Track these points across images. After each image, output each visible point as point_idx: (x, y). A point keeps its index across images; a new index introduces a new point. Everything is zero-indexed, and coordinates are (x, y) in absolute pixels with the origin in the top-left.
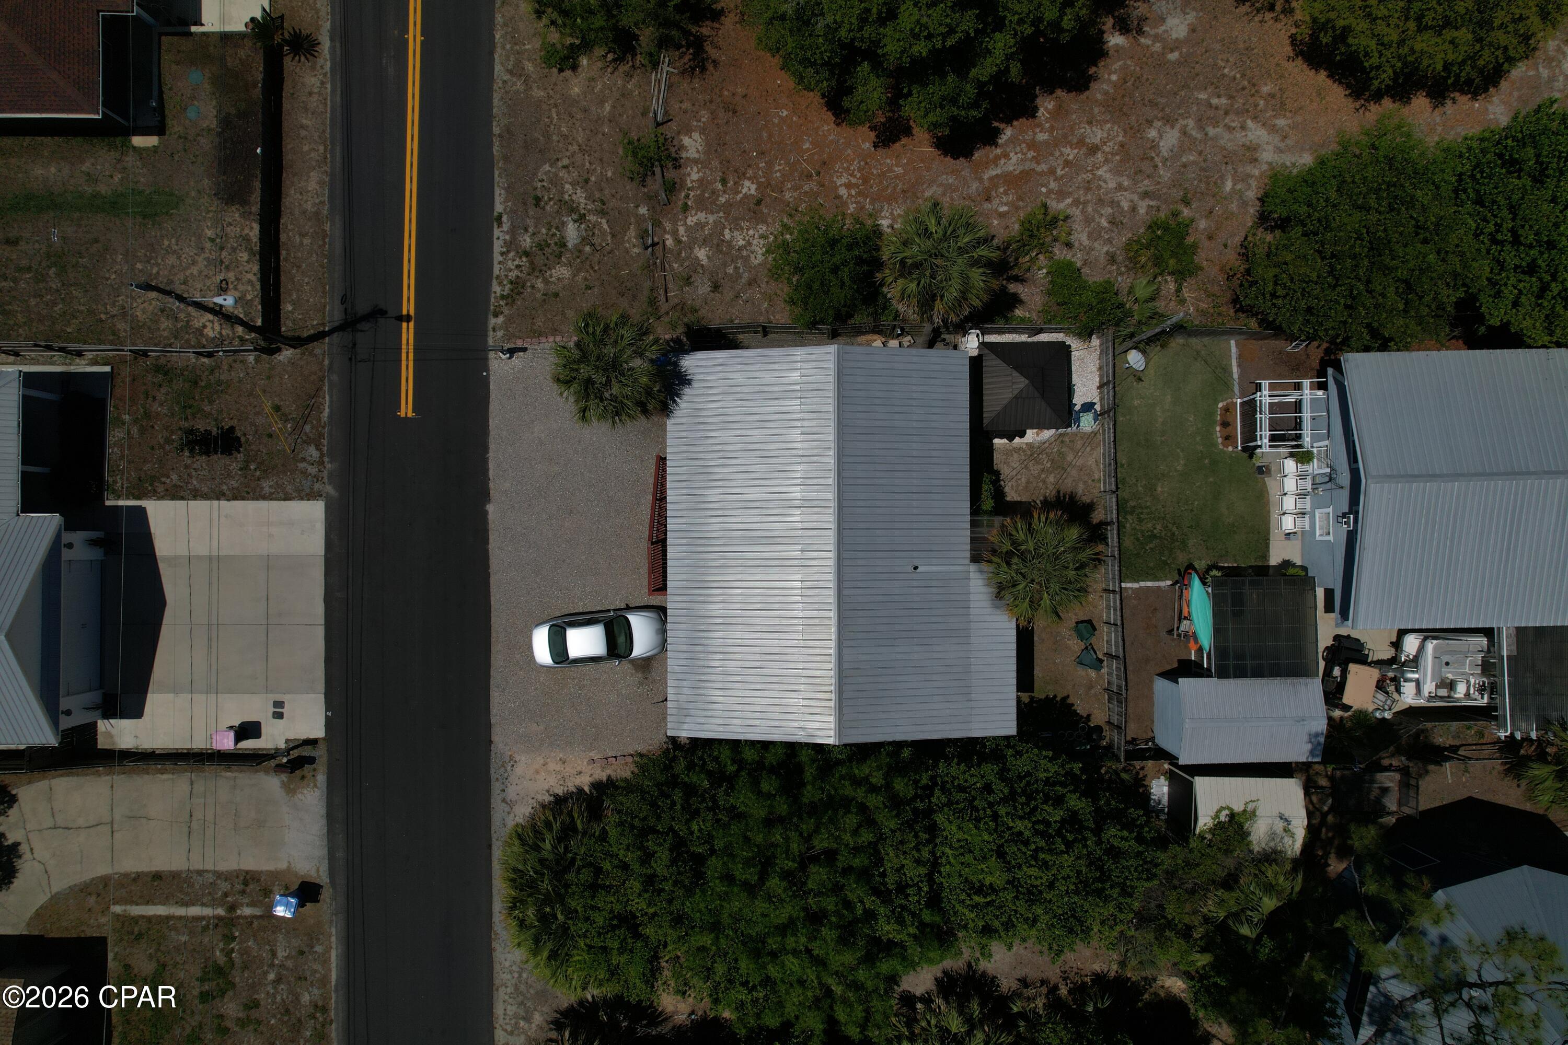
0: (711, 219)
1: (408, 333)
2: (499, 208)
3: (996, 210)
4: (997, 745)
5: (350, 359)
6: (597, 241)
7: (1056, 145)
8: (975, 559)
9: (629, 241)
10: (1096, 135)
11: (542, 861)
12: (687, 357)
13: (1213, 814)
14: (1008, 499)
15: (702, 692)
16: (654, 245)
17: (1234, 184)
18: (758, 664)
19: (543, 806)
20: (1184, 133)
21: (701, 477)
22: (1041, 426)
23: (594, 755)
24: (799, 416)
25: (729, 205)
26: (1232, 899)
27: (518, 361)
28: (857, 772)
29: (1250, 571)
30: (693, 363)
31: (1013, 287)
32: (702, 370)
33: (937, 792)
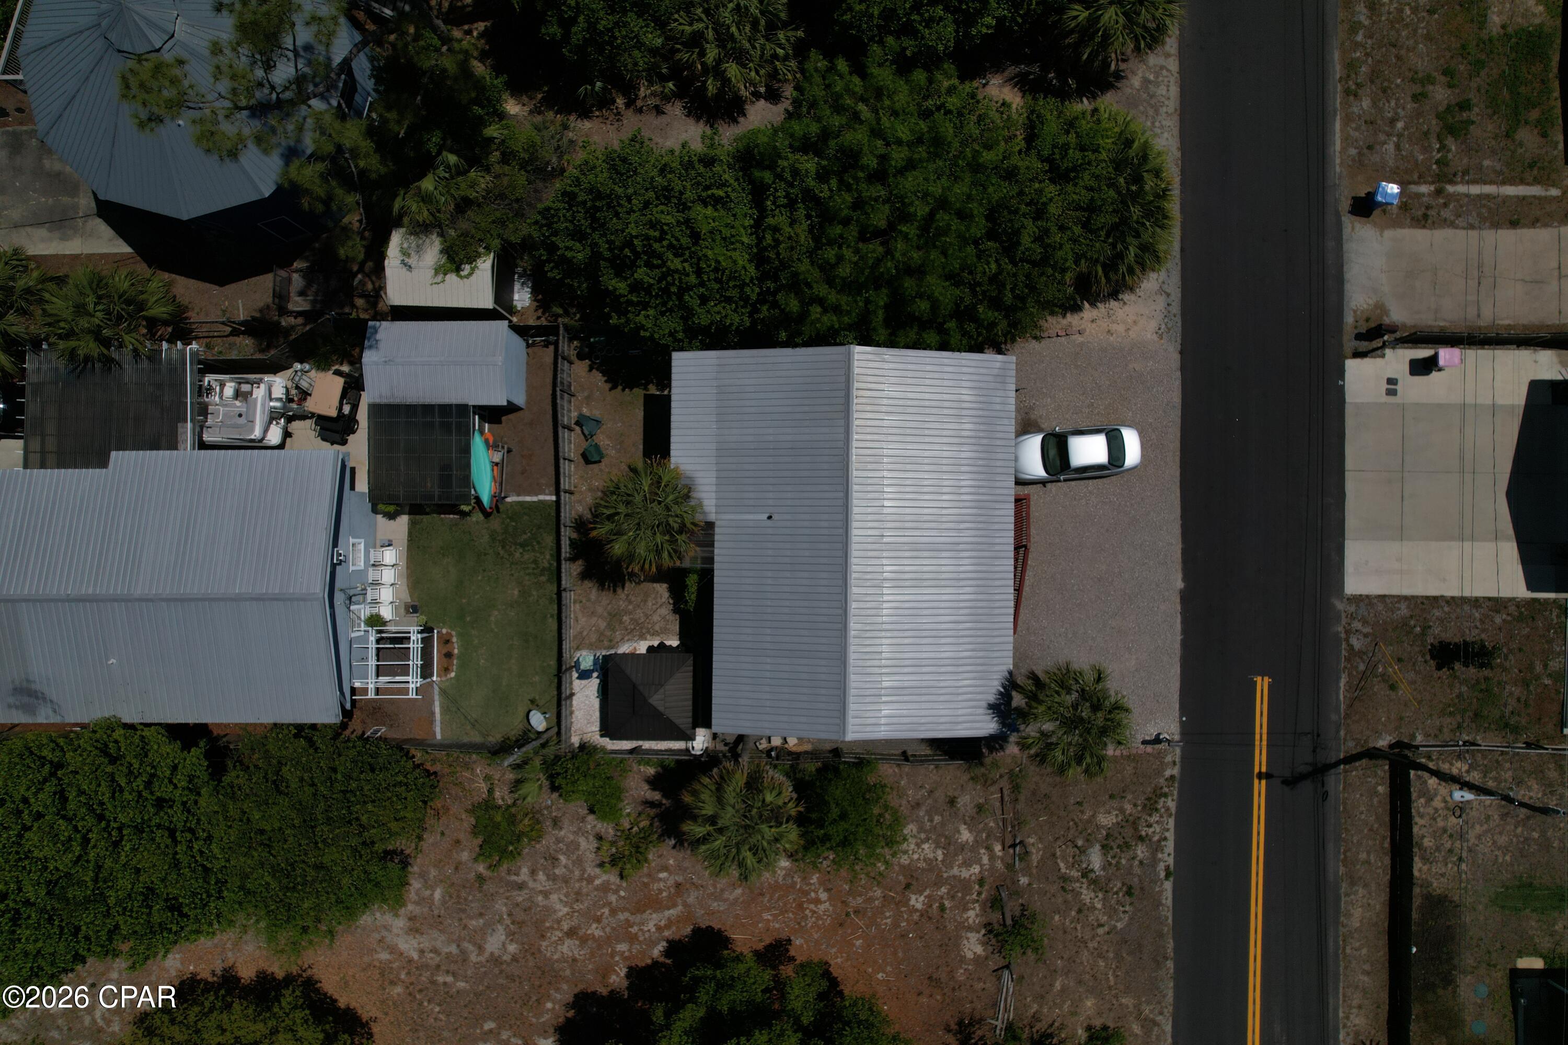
0: (955, 871)
1: (1261, 761)
2: (1168, 885)
3: (670, 874)
4: (690, 343)
5: (1318, 735)
6: (1071, 851)
7: (608, 938)
8: (710, 525)
9: (1038, 850)
10: (569, 948)
11: (1138, 235)
12: (992, 731)
13: (477, 271)
14: (665, 586)
15: (982, 399)
16: (1014, 846)
17: (432, 895)
18: (927, 425)
19: (1132, 290)
20: (481, 949)
21: (980, 611)
22: (633, 656)
23: (1080, 339)
24: (884, 670)
25: (938, 884)
26: (463, 188)
27: (1151, 731)
28: (835, 318)
29: (428, 510)
30: (986, 726)
31: (656, 796)
32: (978, 718)
33: (754, 297)
